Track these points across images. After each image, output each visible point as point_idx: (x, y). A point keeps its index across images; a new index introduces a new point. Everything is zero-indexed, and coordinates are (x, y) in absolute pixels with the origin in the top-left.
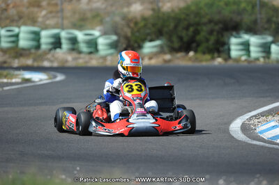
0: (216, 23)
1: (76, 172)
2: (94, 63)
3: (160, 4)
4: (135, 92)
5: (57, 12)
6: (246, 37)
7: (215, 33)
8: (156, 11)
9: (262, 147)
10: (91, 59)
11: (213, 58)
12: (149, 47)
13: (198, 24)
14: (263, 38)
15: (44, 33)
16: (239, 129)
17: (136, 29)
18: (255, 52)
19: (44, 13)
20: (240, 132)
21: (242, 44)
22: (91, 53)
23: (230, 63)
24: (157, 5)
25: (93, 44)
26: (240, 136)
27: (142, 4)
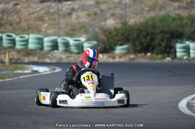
0: (166, 33)
3: (127, 20)
5: (55, 24)
6: (188, 43)
7: (165, 40)
8: (125, 24)
10: (79, 57)
11: (164, 58)
12: (119, 50)
13: (153, 34)
15: (46, 39)
16: (185, 106)
17: (110, 37)
18: (193, 53)
19: (46, 25)
20: (186, 108)
21: (183, 48)
22: (78, 53)
23: (176, 61)
24: (125, 20)
25: (80, 47)
26: (187, 111)
27: (114, 19)
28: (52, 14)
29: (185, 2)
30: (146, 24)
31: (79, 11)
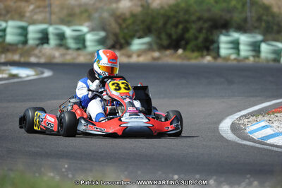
0: (205, 21)
1: (64, 170)
2: (82, 59)
4: (123, 91)
5: (45, 7)
6: (235, 35)
7: (204, 31)
8: (146, 7)
9: (252, 147)
10: (79, 55)
11: (203, 56)
12: (137, 44)
13: (187, 21)
14: (253, 37)
15: (31, 29)
16: (229, 128)
17: (124, 25)
19: (32, 7)
20: (229, 131)
21: (232, 42)
22: (78, 49)
23: (219, 61)
24: (147, 2)
25: (81, 40)
26: (230, 136)
30: (176, 8)
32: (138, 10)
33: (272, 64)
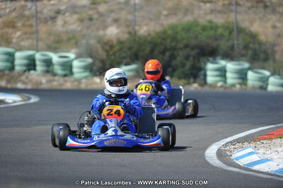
0: (192, 49)
2: (68, 85)
3: (137, 28)
5: (32, 33)
6: (223, 63)
7: (191, 58)
8: (133, 34)
10: (66, 81)
11: (189, 84)
13: (174, 49)
14: (239, 65)
15: (18, 55)
16: (215, 155)
17: (111, 53)
18: (231, 78)
19: (19, 33)
20: (215, 158)
21: (218, 70)
22: (65, 75)
23: (206, 89)
24: (134, 29)
25: (68, 67)
26: (216, 162)
27: (118, 27)
28: (29, 18)
29: (220, 3)
30: (163, 35)
31: (67, 14)
32: (125, 37)
33: (258, 91)
